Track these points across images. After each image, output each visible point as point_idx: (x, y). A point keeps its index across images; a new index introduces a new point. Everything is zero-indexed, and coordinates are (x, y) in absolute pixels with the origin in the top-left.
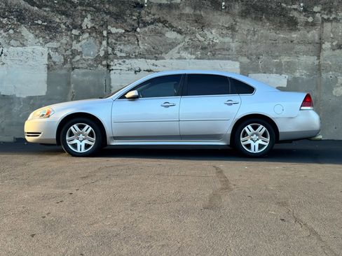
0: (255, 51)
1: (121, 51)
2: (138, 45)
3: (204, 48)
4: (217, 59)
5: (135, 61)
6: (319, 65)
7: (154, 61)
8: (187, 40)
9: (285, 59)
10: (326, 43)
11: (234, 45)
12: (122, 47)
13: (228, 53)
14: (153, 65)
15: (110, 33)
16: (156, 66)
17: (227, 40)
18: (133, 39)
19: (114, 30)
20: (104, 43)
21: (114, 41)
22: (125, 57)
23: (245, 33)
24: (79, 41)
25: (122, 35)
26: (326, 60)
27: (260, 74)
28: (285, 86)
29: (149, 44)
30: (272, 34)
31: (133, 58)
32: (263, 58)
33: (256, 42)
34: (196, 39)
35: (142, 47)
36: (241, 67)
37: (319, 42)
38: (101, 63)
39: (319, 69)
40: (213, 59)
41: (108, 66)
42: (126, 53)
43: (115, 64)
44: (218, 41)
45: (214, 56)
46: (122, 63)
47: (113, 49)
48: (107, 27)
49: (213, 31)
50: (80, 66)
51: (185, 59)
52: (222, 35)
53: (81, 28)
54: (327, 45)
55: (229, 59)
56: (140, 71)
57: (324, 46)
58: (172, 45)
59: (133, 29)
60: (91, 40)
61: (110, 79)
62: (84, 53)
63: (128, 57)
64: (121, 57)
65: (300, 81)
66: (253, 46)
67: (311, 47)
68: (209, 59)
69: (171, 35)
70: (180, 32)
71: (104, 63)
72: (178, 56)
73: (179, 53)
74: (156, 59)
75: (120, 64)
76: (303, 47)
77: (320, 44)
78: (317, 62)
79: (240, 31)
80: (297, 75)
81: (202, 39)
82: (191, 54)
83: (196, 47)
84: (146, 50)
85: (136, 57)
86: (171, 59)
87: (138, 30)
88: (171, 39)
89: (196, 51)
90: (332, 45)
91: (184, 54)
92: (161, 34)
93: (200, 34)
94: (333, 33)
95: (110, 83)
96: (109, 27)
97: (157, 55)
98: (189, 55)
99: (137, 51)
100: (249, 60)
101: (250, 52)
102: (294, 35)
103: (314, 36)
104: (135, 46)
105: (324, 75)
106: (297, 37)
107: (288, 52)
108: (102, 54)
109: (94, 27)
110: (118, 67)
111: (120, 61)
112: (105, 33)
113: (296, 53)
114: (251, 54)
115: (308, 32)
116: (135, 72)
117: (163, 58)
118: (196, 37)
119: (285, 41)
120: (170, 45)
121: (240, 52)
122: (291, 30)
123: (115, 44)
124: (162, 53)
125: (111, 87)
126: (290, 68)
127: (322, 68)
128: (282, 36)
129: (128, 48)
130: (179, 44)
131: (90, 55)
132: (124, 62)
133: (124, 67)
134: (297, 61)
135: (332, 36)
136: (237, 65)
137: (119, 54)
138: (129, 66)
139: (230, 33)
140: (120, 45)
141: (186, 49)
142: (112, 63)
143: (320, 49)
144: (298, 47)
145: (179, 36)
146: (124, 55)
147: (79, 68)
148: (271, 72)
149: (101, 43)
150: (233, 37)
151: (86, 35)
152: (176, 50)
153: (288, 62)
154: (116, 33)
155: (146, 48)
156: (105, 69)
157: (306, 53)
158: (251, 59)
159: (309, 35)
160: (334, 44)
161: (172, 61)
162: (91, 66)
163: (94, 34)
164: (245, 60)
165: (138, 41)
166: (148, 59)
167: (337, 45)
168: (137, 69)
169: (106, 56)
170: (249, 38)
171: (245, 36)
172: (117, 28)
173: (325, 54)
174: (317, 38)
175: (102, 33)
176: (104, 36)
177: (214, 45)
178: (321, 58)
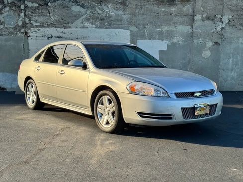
0: (142, 22)
1: (36, 21)
2: (50, 16)
3: (102, 20)
4: (113, 28)
5: (48, 29)
6: (192, 33)
7: (63, 30)
8: (88, 13)
9: (166, 28)
10: (197, 15)
11: (126, 17)
12: (37, 18)
13: (121, 23)
14: (62, 32)
15: (26, 7)
16: (65, 33)
17: (120, 13)
18: (45, 12)
19: (30, 5)
20: (22, 15)
21: (30, 13)
22: (40, 26)
23: (134, 7)
24: (2, 14)
25: (36, 8)
26: (197, 29)
27: (146, 41)
28: (166, 49)
29: (59, 16)
30: (156, 8)
31: (46, 27)
32: (148, 27)
33: (143, 14)
34: (95, 12)
35: (52, 18)
36: (131, 35)
37: (192, 14)
38: (20, 31)
39: (191, 36)
40: (109, 28)
41: (27, 33)
42: (41, 23)
43: (32, 32)
44: (113, 14)
45: (110, 26)
46: (37, 31)
47: (30, 20)
48: (24, 2)
49: (109, 6)
50: (4, 33)
51: (87, 28)
52: (116, 9)
53: (4, 3)
54: (198, 17)
55: (121, 28)
56: (52, 37)
57: (196, 18)
58: (77, 17)
59: (45, 4)
60: (12, 13)
61: (28, 44)
62: (7, 23)
63: (42, 26)
64: (37, 26)
65: (177, 46)
66: (140, 18)
67: (186, 18)
68: (106, 28)
69: (76, 9)
70: (83, 6)
71: (23, 31)
72: (82, 25)
73: (82, 23)
74: (65, 28)
75: (36, 32)
76: (179, 19)
77: (193, 16)
78: (190, 31)
79: (130, 6)
80: (175, 41)
81: (100, 12)
82: (92, 24)
83: (96, 19)
84: (57, 21)
85: (48, 26)
86: (77, 28)
87: (49, 4)
88: (75, 12)
89: (96, 21)
90: (202, 17)
91: (87, 24)
92: (68, 8)
93: (98, 8)
94: (203, 7)
95: (28, 46)
96: (26, 2)
97: (65, 25)
98: (91, 25)
99: (49, 21)
100: (137, 29)
101: (138, 23)
102: (173, 9)
103: (188, 10)
104: (47, 18)
105: (195, 41)
106: (175, 11)
107: (168, 22)
108: (20, 23)
109: (13, 2)
110: (34, 34)
111: (36, 29)
112: (23, 7)
113: (174, 23)
114: (139, 24)
115: (184, 7)
116: (48, 38)
117: (70, 27)
118: (95, 10)
119: (166, 14)
120: (75, 16)
121: (130, 23)
122: (171, 5)
123: (31, 16)
124: (68, 23)
125: (29, 50)
126: (169, 35)
127: (194, 35)
128: (163, 10)
129: (42, 19)
130: (82, 16)
131: (11, 25)
132: (39, 30)
133: (39, 34)
134: (175, 29)
135: (202, 9)
136: (128, 33)
137: (35, 24)
138: (43, 33)
139: (122, 7)
140: (35, 16)
141: (88, 20)
142: (29, 31)
143: (193, 20)
144: (176, 19)
145: (82, 10)
146: (38, 24)
147: (2, 35)
148: (155, 39)
149: (19, 15)
150: (124, 11)
151: (8, 9)
152: (79, 21)
153: (168, 31)
154: (32, 7)
155: (56, 19)
156: (23, 35)
157: (182, 24)
158: (139, 28)
159: (185, 9)
160: (204, 16)
161: (77, 29)
162: (12, 33)
163: (14, 8)
164: (134, 29)
165: (50, 14)
166: (58, 28)
167: (206, 17)
168: (50, 36)
169: (24, 25)
170: (137, 11)
171: (134, 10)
172: (32, 3)
173: (196, 24)
174: (191, 11)
175: (20, 7)
176: (22, 10)
177: (111, 17)
178: (194, 27)
